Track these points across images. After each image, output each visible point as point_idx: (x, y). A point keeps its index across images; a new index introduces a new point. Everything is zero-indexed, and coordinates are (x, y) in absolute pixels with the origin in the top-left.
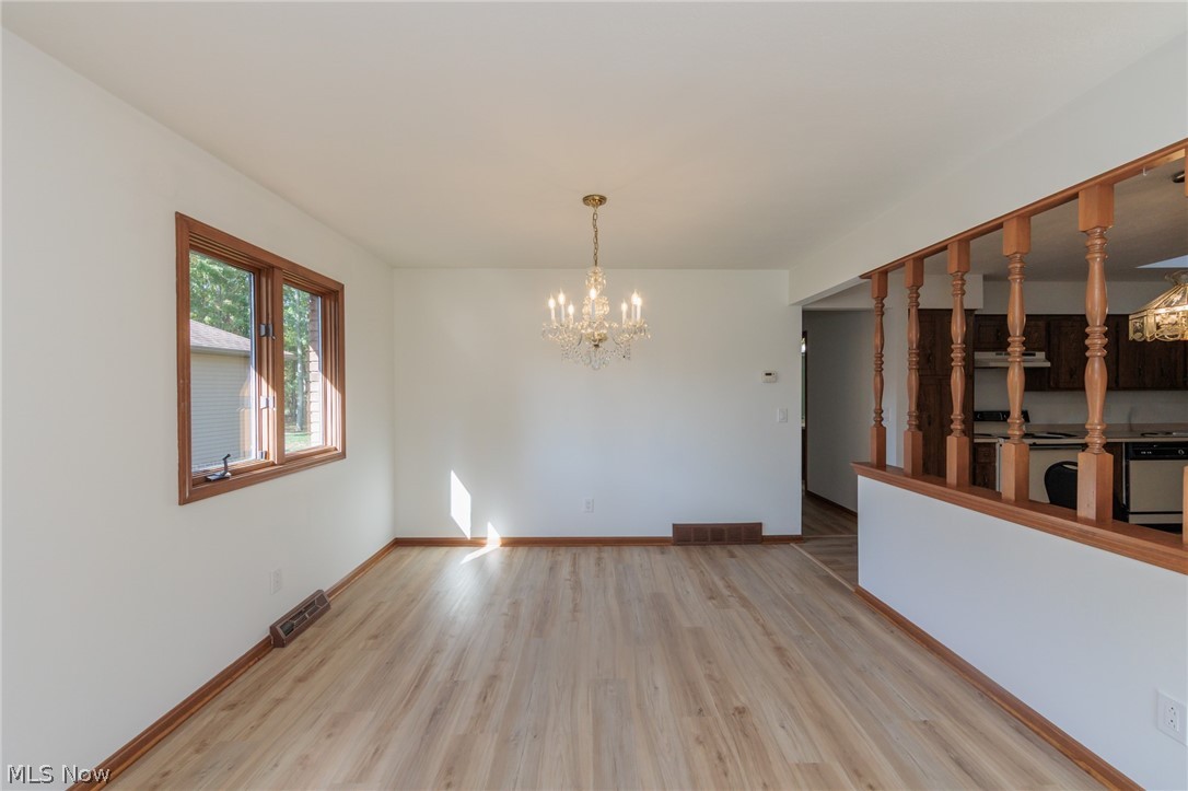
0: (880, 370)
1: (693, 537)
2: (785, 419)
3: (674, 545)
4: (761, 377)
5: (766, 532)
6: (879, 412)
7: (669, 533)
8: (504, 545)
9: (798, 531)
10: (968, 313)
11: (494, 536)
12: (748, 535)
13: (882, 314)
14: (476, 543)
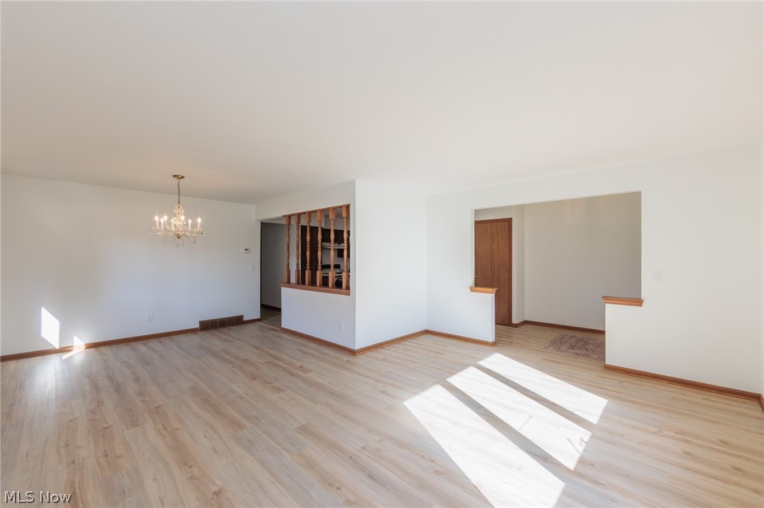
0: (288, 250)
1: (209, 326)
2: (253, 269)
3: (201, 331)
4: (243, 250)
5: (245, 319)
6: (288, 264)
7: (197, 326)
8: (87, 348)
9: (259, 317)
10: (322, 229)
11: (79, 344)
12: (238, 321)
13: (289, 230)
14: (63, 350)
